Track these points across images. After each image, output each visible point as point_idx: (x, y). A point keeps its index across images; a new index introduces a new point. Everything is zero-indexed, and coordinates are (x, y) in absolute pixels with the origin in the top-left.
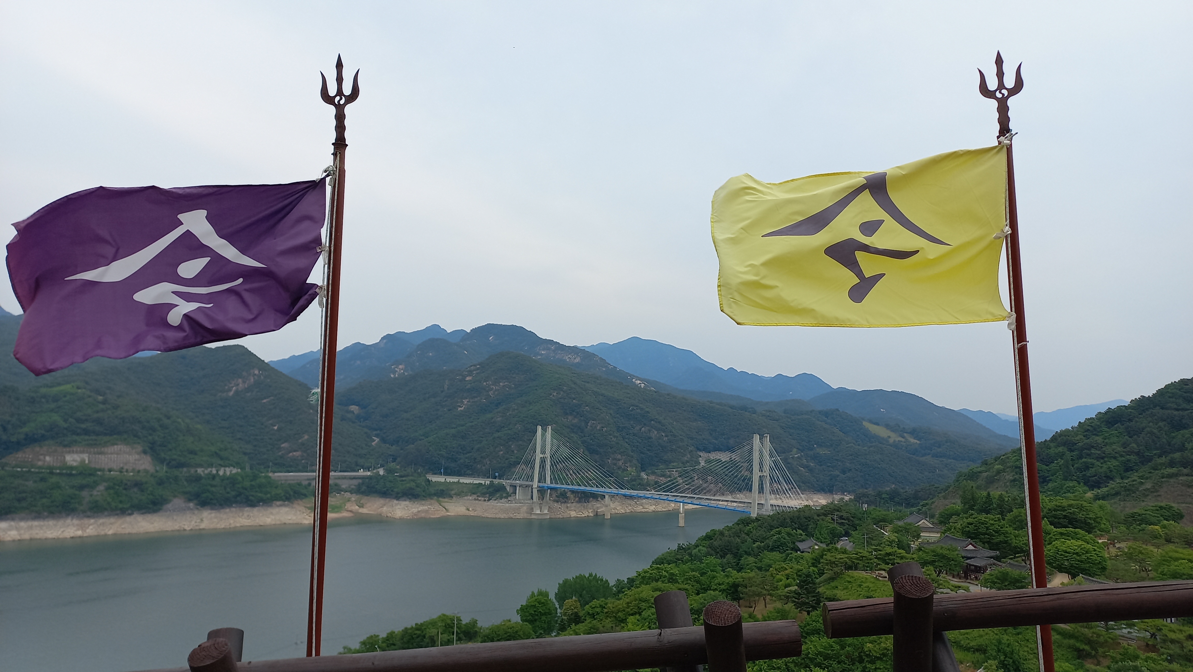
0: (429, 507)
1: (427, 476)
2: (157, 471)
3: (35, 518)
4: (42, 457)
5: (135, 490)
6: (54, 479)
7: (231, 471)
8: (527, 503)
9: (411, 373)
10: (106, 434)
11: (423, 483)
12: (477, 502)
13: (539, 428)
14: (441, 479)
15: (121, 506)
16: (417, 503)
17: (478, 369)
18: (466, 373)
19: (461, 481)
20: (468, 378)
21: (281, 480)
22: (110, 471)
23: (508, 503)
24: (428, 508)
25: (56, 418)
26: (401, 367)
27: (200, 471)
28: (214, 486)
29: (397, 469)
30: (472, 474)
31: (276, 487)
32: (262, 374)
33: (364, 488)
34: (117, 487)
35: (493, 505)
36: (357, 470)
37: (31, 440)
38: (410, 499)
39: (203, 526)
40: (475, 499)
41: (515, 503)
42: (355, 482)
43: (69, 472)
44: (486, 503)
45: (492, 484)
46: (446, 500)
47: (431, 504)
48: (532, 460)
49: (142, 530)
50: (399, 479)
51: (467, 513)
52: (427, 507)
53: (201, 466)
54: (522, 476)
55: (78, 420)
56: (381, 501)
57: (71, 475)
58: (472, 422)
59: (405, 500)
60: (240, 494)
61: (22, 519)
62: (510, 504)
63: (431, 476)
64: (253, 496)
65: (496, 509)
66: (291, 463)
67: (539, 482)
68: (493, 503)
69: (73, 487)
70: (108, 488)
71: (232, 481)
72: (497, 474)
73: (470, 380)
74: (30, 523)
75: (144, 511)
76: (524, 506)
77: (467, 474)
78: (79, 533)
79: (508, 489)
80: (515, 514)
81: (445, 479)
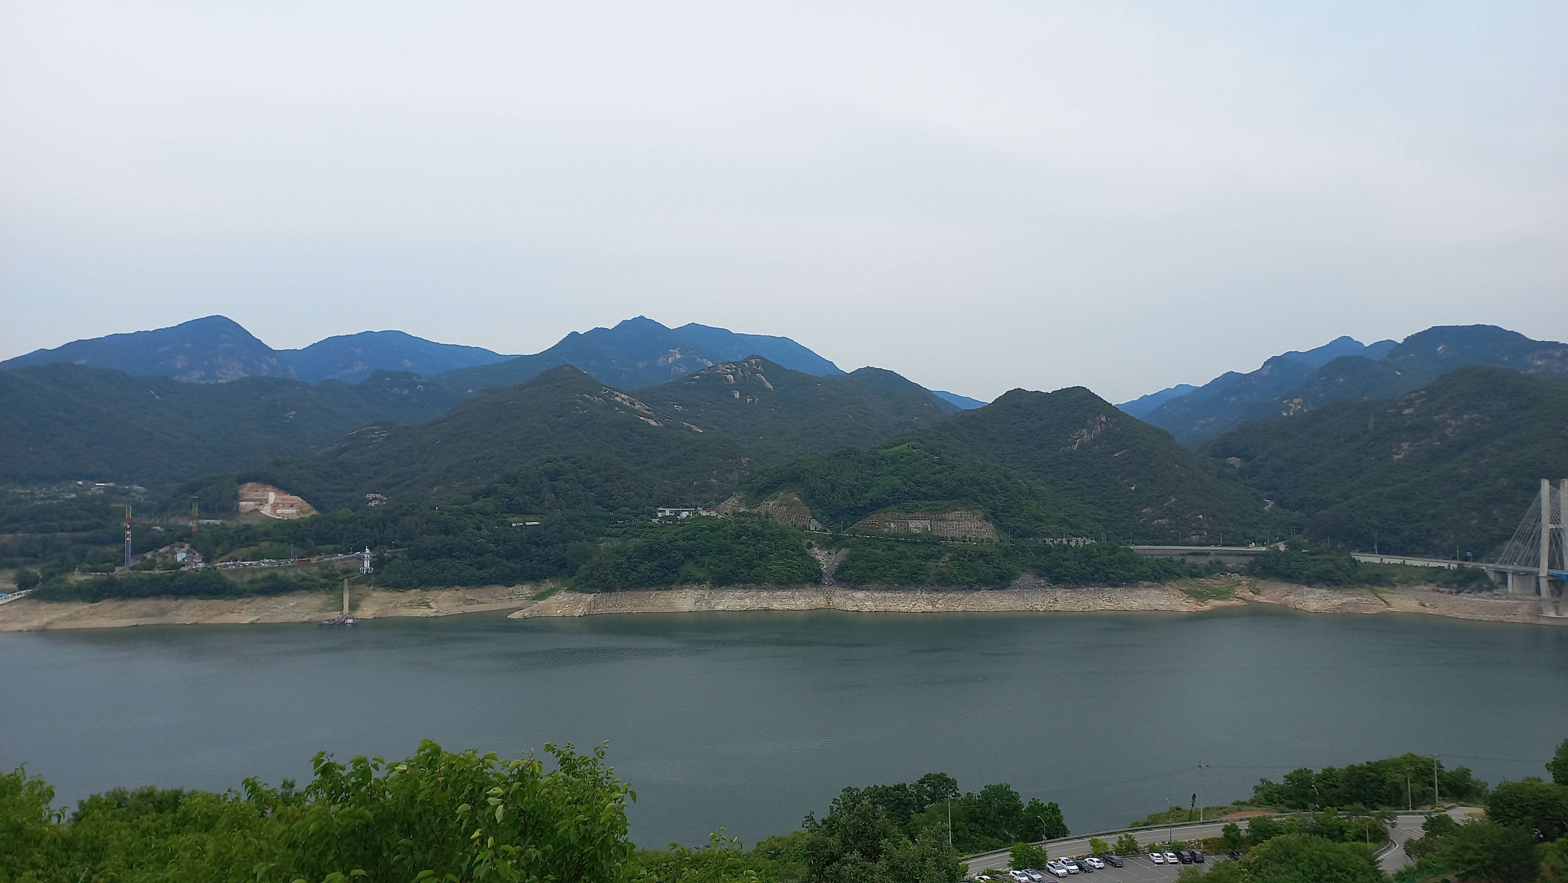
0: (1359, 598)
1: (1352, 554)
2: (1001, 541)
3: (887, 590)
4: (887, 524)
5: (981, 562)
6: (900, 548)
7: (1084, 542)
8: (1530, 600)
9: (1313, 408)
10: (945, 499)
11: (1347, 564)
12: (1437, 594)
13: (1545, 485)
14: (1375, 559)
15: (967, 579)
16: (1340, 592)
17: (1422, 396)
18: (1404, 403)
19: (1408, 562)
20: (1406, 411)
21: (1147, 555)
22: (953, 539)
23: (1492, 598)
24: (1357, 599)
25: (896, 481)
26: (1296, 401)
27: (1048, 541)
28: (1067, 560)
29: (1304, 543)
30: (1425, 553)
31: (1141, 564)
32: (1110, 421)
33: (1258, 568)
34: (962, 559)
35: (1465, 600)
36: (1246, 544)
37: (877, 505)
38: (1328, 586)
39: (1058, 607)
40: (1434, 590)
41: (1508, 599)
42: (1245, 560)
43: (913, 540)
44: (1453, 597)
45: (1461, 570)
46: (1385, 589)
47: (1361, 595)
48: (1534, 532)
49: (991, 609)
50: (1308, 557)
51: (1421, 609)
52: (1355, 598)
53: (1049, 535)
54: (1516, 557)
55: (917, 483)
56: (1286, 587)
57: (915, 543)
58: (1420, 476)
59: (1321, 587)
60: (1097, 571)
61: (876, 590)
62: (1497, 599)
63: (1360, 554)
64: (1113, 573)
65: (1472, 607)
66: (1157, 534)
67: (1551, 567)
68: (1465, 597)
69: (919, 557)
70: (952, 559)
71: (1087, 554)
72: (1469, 554)
73: (1410, 414)
74: (883, 594)
75: (992, 586)
76: (1524, 604)
77: (1417, 553)
78: (929, 608)
79: (1492, 576)
80: (1507, 616)
81: (1382, 560)
